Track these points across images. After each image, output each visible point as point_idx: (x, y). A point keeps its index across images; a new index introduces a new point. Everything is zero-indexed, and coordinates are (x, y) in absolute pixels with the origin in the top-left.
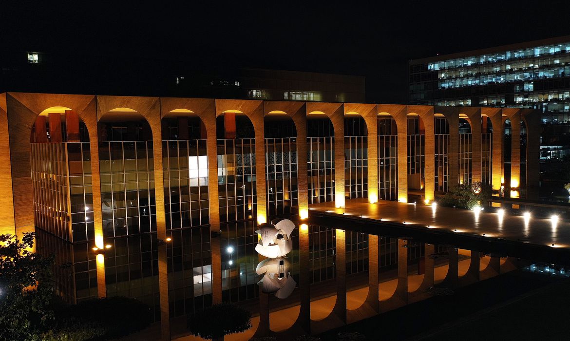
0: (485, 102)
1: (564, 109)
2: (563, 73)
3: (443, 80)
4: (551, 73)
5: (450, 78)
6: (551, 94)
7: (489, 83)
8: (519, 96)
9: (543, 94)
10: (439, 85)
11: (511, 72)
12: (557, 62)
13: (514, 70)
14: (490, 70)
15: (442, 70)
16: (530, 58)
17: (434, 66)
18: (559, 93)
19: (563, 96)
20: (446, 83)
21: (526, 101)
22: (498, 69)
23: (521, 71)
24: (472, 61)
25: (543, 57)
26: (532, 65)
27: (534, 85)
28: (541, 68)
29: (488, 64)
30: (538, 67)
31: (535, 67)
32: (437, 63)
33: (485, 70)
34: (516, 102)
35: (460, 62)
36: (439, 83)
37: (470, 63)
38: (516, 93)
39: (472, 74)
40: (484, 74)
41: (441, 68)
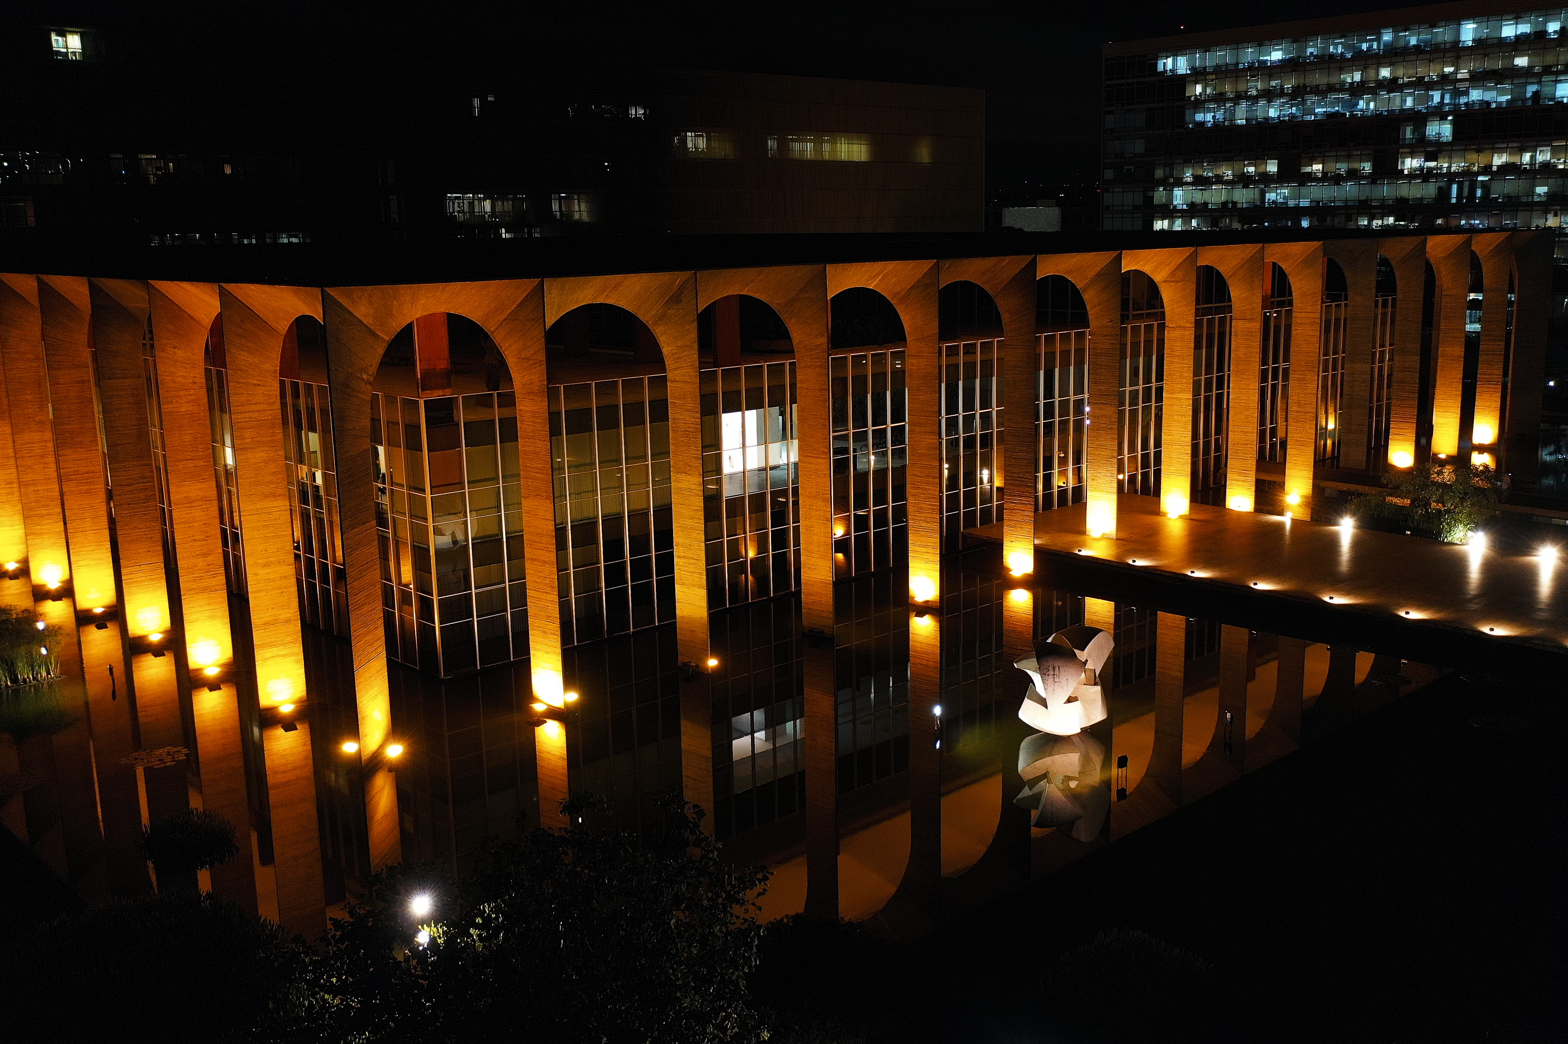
0: (1317, 167)
1: (1532, 193)
2: (1536, 94)
3: (1199, 104)
4: (1502, 92)
5: (1219, 99)
6: (1500, 151)
7: (1329, 116)
8: (1412, 155)
9: (1479, 151)
10: (1188, 118)
11: (1392, 85)
12: (1522, 61)
13: (1401, 81)
14: (1334, 80)
15: (1197, 74)
16: (1446, 50)
17: (1174, 63)
18: (1522, 150)
19: (1533, 158)
20: (1209, 110)
21: (1430, 170)
22: (1357, 77)
23: (1422, 84)
24: (1285, 52)
25: (1482, 46)
26: (1451, 69)
27: (1455, 124)
28: (1477, 79)
29: (1328, 62)
30: (1467, 76)
31: (1459, 76)
32: (1182, 55)
33: (1318, 79)
34: (1403, 170)
35: (1249, 55)
36: (1187, 112)
37: (1277, 55)
38: (1405, 146)
39: (1282, 88)
40: (1318, 91)
41: (1193, 69)
